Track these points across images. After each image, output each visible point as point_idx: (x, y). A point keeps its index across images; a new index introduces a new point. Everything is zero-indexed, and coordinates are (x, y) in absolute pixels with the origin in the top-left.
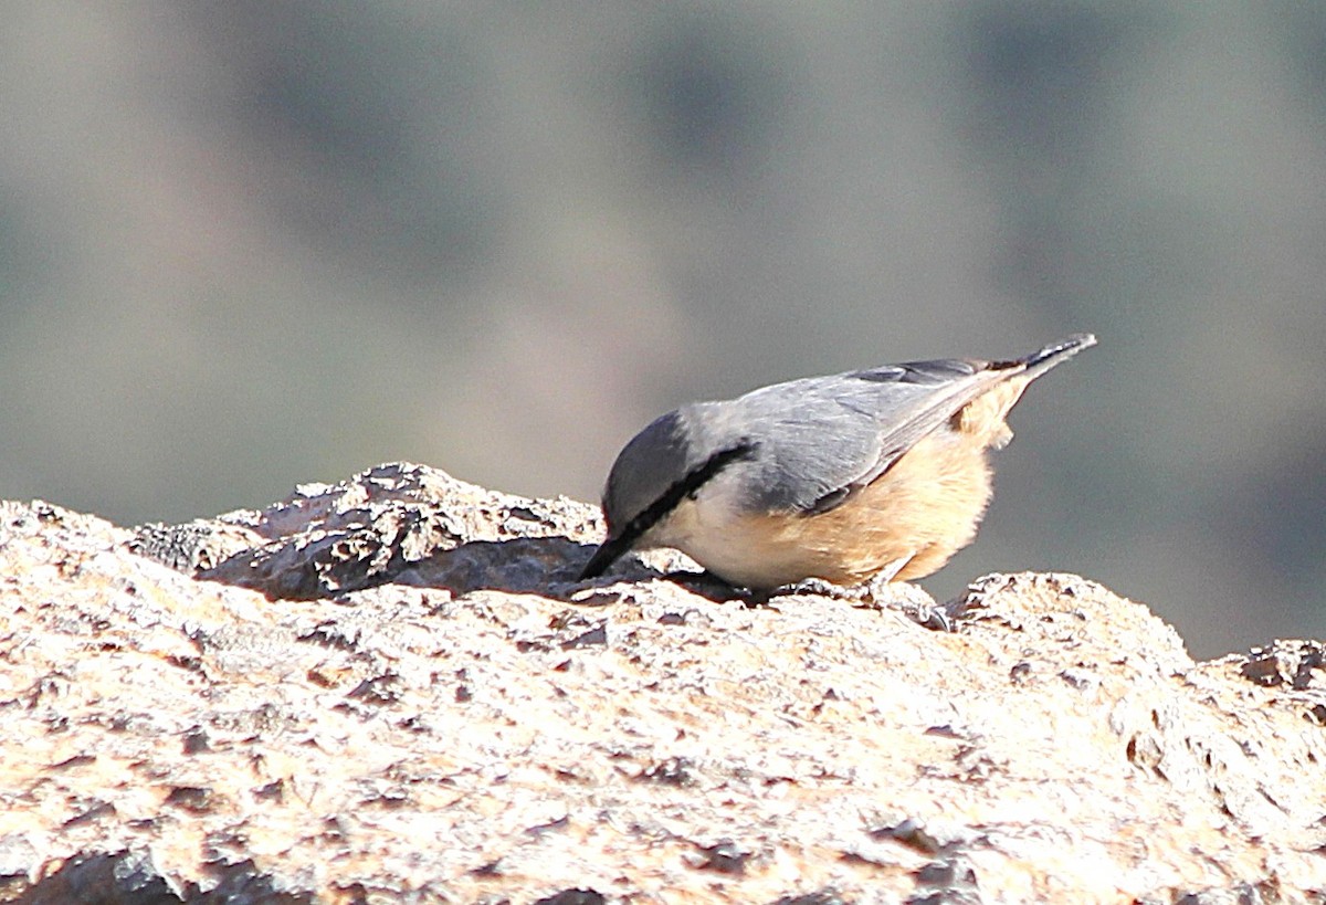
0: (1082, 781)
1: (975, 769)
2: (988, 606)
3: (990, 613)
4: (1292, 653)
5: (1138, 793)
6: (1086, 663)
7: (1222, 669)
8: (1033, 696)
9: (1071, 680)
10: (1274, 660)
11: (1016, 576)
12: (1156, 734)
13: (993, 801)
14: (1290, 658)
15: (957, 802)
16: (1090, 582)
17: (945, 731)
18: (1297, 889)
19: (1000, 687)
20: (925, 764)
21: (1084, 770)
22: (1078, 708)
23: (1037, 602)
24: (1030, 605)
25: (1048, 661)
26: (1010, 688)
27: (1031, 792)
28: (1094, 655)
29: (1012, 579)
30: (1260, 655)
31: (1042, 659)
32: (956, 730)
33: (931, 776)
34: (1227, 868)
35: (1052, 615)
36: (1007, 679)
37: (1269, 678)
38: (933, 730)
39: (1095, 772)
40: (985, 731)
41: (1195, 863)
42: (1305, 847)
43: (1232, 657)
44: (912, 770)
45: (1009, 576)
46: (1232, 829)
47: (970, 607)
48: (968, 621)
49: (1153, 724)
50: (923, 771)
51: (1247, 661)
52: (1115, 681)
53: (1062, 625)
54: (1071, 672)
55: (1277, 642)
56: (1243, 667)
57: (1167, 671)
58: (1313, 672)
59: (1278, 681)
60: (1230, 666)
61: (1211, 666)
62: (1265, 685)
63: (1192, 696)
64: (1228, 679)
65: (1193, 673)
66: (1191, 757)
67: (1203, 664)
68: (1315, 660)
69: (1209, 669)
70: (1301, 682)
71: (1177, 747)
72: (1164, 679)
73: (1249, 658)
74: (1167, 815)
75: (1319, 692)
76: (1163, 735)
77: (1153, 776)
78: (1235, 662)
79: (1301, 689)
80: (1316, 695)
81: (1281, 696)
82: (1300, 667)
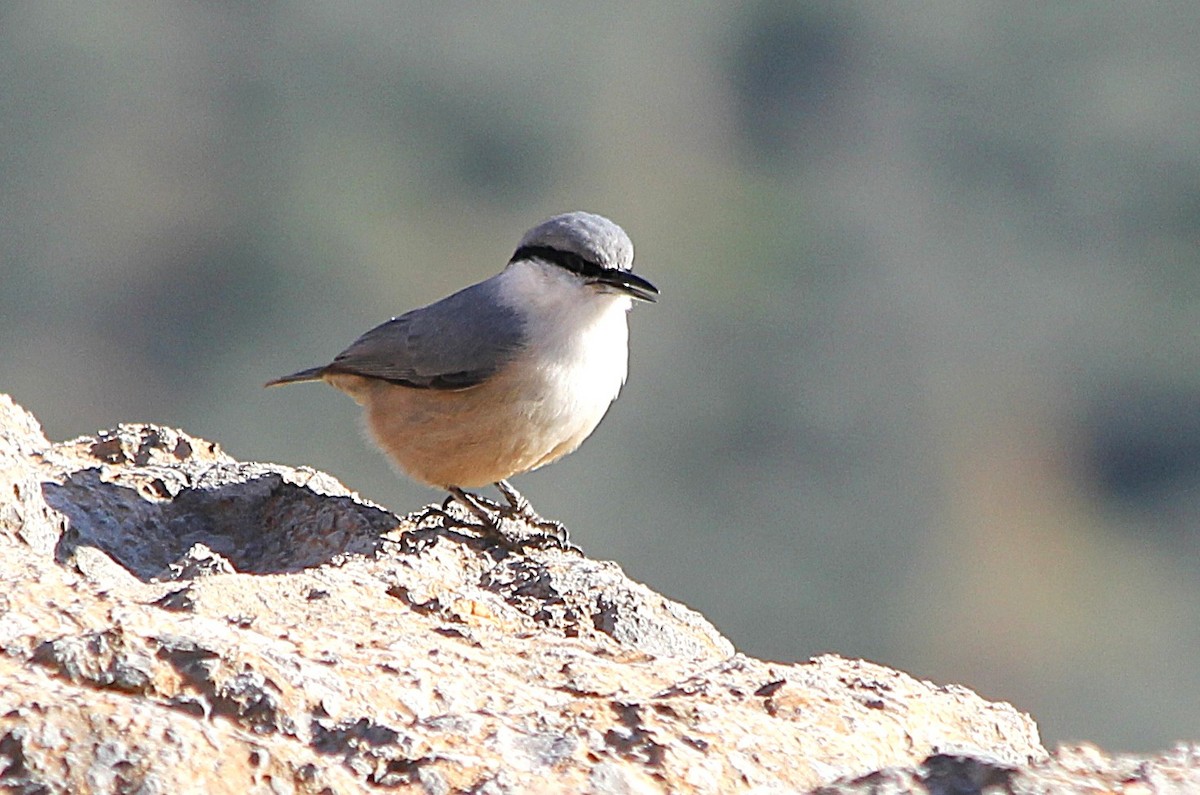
4: (134, 435)
7: (74, 449)
10: (118, 441)
12: (17, 505)
14: (132, 439)
18: (137, 636)
30: (106, 437)
34: (78, 618)
37: (114, 457)
41: (50, 614)
42: (145, 600)
43: (82, 438)
46: (82, 585)
49: (15, 496)
51: (95, 442)
55: (121, 426)
56: (92, 447)
57: (27, 450)
58: (152, 451)
59: (122, 458)
60: (81, 446)
61: (64, 446)
62: (112, 462)
63: (49, 471)
64: (80, 457)
65: (49, 452)
66: (49, 525)
67: (58, 444)
68: (154, 441)
69: (63, 449)
70: (141, 460)
71: (36, 515)
72: (25, 458)
73: (97, 440)
74: (27, 573)
75: (157, 469)
76: (23, 505)
77: (15, 541)
78: (85, 443)
79: (142, 466)
80: (155, 471)
81: (125, 471)
82: (140, 447)
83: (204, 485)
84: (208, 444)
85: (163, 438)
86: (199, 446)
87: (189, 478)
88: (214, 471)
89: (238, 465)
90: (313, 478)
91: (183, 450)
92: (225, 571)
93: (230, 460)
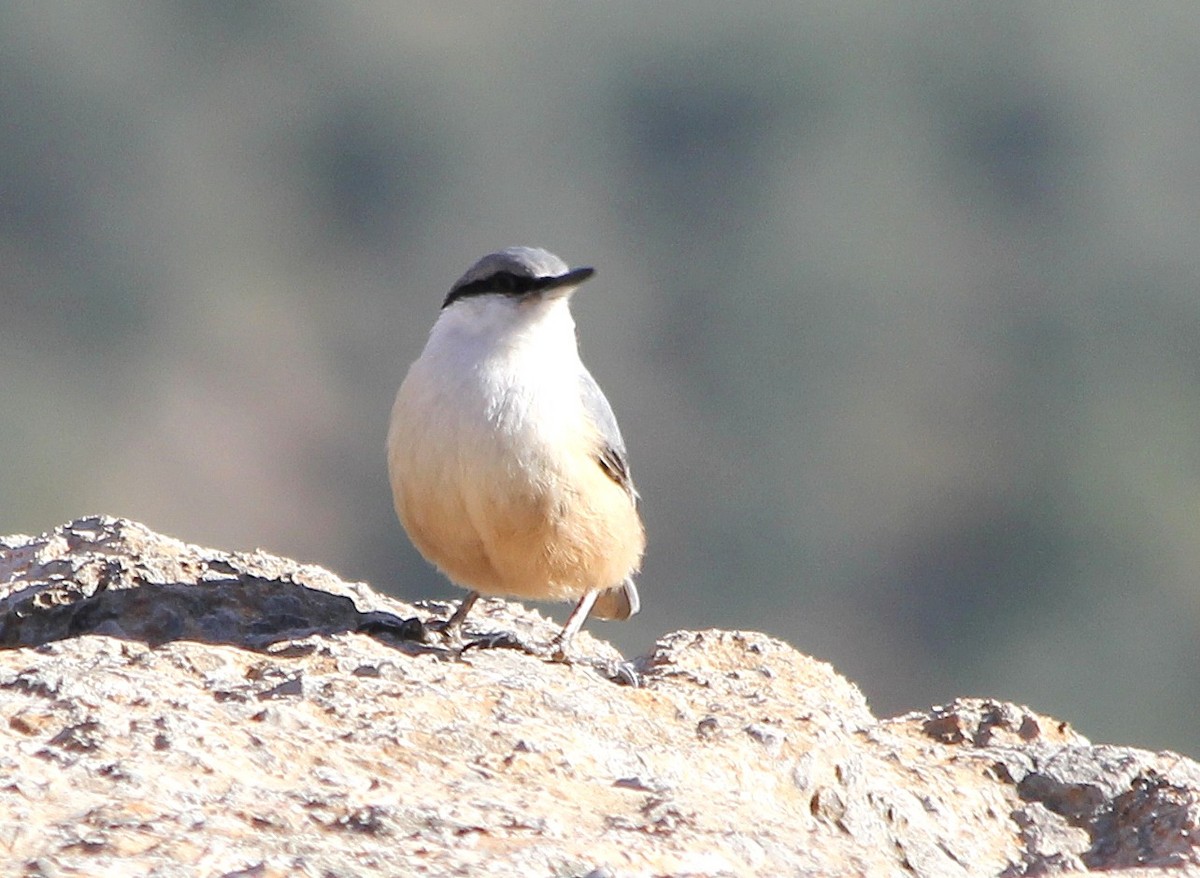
0: (767, 834)
1: (662, 822)
2: (676, 663)
3: (677, 669)
4: (972, 711)
5: (821, 847)
6: (771, 719)
7: (905, 726)
8: (719, 750)
9: (755, 735)
10: (954, 719)
11: (702, 633)
12: (838, 788)
13: (679, 853)
14: (971, 716)
15: (644, 853)
16: (775, 640)
17: (633, 783)
19: (687, 741)
20: (614, 816)
21: (769, 823)
22: (764, 763)
23: (725, 661)
24: (716, 662)
25: (734, 716)
26: (697, 743)
27: (717, 844)
28: (779, 711)
29: (699, 636)
30: (940, 713)
31: (729, 714)
32: (644, 782)
33: (621, 827)
35: (738, 672)
36: (693, 734)
37: (950, 736)
38: (621, 783)
39: (780, 826)
40: (672, 784)
43: (914, 714)
44: (599, 821)
45: (697, 633)
47: (658, 663)
48: (656, 677)
49: (836, 780)
50: (611, 823)
51: (928, 718)
52: (799, 737)
53: (748, 681)
54: (756, 727)
55: (958, 700)
56: (924, 724)
57: (851, 726)
58: (994, 730)
59: (959, 738)
60: (911, 723)
61: (893, 723)
62: (946, 742)
63: (875, 752)
64: (910, 736)
65: (876, 729)
66: (874, 813)
67: (885, 721)
68: (995, 718)
69: (891, 725)
70: (981, 740)
71: (860, 802)
72: (847, 736)
73: (931, 716)
74: (850, 868)
75: (999, 750)
76: (846, 790)
77: (835, 830)
78: (918, 719)
79: (982, 747)
80: (996, 753)
81: (962, 753)
82: (981, 725)
83: (1052, 770)
84: (1057, 724)
85: (1006, 716)
86: (1046, 725)
87: (1035, 762)
88: (1064, 754)
89: (1091, 748)
90: (1178, 764)
91: (1029, 730)
92: (1074, 867)
93: (1083, 742)
